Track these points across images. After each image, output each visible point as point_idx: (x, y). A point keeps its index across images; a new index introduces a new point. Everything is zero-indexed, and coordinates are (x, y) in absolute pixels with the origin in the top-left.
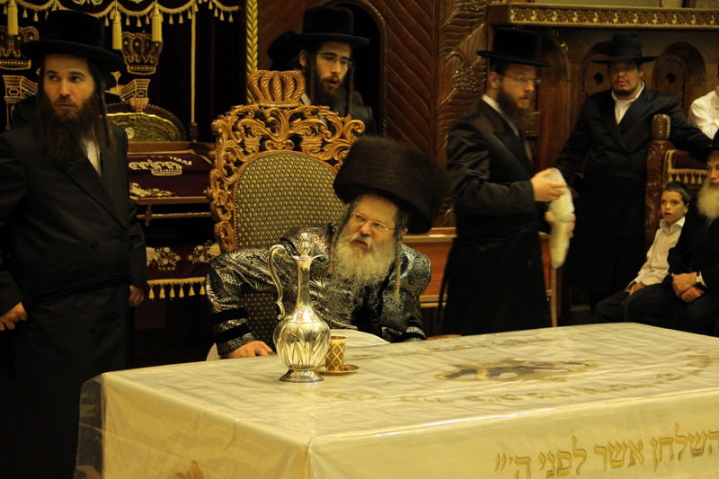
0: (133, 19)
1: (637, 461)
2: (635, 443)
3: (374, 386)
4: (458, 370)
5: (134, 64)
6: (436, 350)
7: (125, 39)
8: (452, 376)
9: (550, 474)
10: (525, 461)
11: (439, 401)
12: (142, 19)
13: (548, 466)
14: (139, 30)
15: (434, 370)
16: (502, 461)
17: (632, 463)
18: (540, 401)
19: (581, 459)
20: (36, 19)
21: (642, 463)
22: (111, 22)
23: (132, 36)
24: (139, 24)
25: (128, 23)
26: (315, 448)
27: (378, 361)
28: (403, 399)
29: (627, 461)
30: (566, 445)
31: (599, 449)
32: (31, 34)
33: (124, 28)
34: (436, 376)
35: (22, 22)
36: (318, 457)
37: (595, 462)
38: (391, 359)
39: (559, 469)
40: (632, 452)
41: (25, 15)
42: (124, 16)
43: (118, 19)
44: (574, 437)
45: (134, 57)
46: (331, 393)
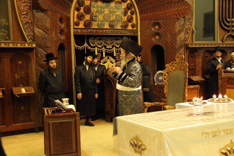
0: (118, 50)
1: (232, 133)
2: (231, 129)
3: (173, 118)
4: (190, 114)
5: (118, 58)
6: (184, 110)
7: (116, 54)
8: (188, 116)
9: (213, 136)
10: (208, 133)
11: (188, 121)
12: (119, 50)
13: (213, 134)
14: (119, 52)
15: (185, 114)
16: (203, 133)
17: (231, 133)
18: (210, 120)
19: (219, 133)
20: (100, 51)
21: (233, 133)
22: (114, 51)
23: (117, 53)
24: (119, 51)
25: (117, 51)
26: (163, 132)
27: (172, 113)
28: (180, 121)
29: (229, 133)
30: (216, 130)
31: (224, 130)
32: (99, 54)
33: (116, 52)
34: (185, 116)
35: (98, 52)
36: (164, 134)
37: (222, 133)
38: (174, 112)
39: (215, 135)
40: (230, 131)
41: (98, 51)
42: (116, 50)
43: (115, 50)
44: (218, 128)
45: (118, 57)
46: (164, 120)
